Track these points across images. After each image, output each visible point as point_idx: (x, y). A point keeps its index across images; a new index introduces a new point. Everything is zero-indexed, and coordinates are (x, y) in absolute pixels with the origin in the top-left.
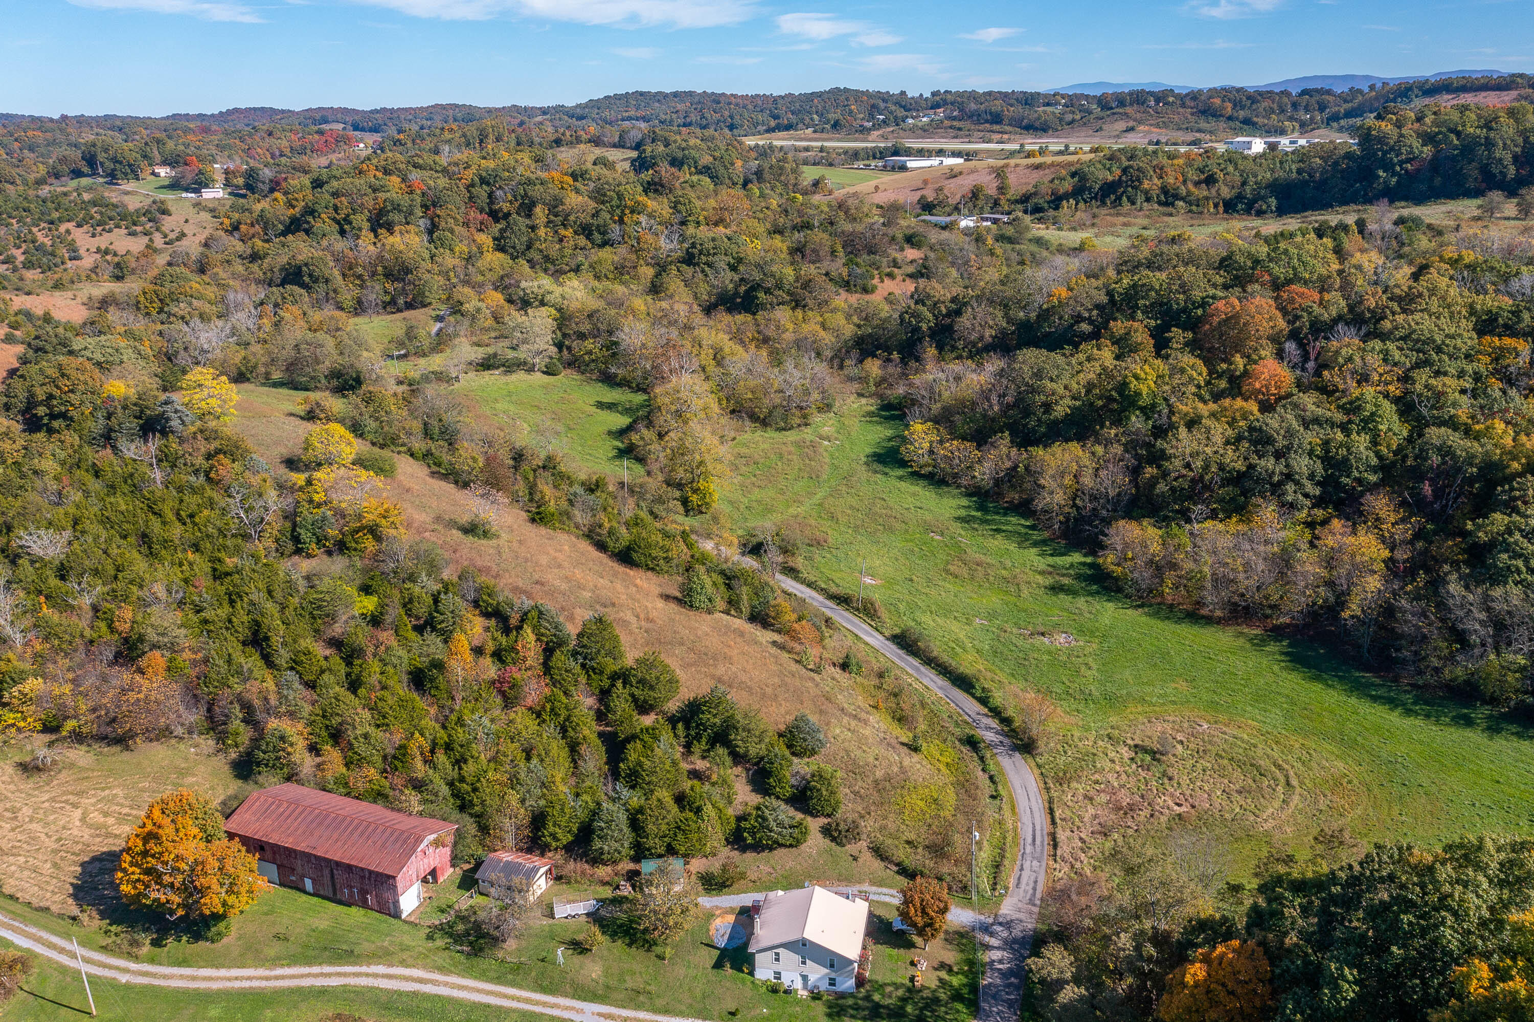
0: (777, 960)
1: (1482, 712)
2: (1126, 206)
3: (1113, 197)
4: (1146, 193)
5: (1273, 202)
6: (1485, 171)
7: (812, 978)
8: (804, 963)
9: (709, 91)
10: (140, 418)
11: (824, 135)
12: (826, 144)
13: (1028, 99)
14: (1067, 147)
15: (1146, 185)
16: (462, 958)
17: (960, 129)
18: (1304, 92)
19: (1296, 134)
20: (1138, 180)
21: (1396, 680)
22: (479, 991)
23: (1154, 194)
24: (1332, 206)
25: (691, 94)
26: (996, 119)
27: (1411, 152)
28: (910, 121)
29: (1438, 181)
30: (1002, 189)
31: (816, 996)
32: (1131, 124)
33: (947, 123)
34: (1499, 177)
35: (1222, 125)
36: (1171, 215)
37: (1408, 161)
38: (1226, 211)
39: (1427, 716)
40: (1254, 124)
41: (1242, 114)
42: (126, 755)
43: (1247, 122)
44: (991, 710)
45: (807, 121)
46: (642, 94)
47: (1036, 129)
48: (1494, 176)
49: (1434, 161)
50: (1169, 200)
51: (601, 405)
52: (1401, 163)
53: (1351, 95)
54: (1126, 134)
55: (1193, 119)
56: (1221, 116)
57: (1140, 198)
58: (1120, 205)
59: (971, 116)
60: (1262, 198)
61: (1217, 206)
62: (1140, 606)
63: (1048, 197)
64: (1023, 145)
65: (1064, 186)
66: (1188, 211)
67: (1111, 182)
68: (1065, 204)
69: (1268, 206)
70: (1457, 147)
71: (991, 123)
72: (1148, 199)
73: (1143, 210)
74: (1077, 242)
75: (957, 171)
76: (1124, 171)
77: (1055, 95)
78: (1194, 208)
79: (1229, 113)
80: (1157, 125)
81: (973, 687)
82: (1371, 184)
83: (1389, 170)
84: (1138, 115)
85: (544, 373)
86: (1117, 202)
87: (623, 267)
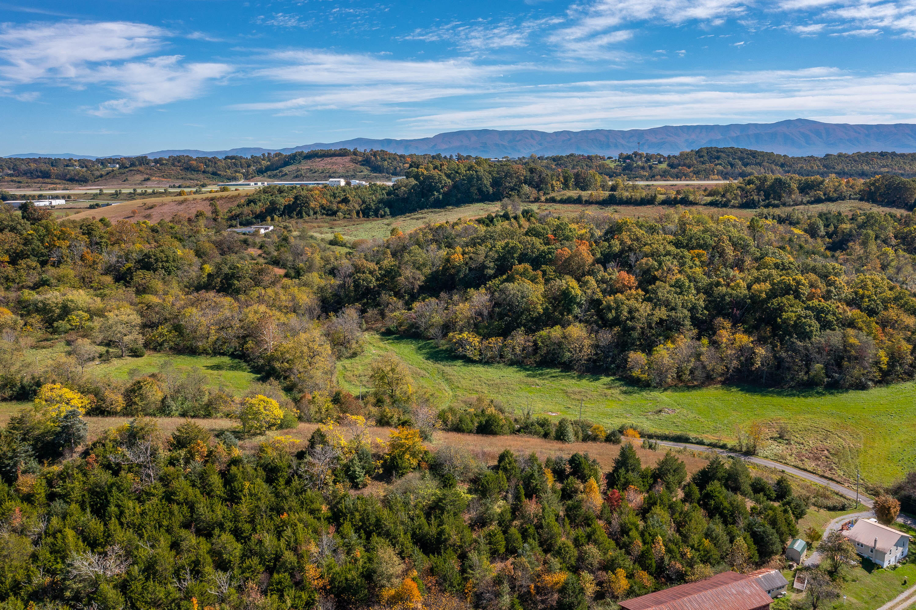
1: (820, 389)
2: (306, 218)
3: (295, 213)
4: (313, 209)
5: (387, 210)
6: (480, 190)
7: (898, 555)
8: (897, 549)
13: (54, 162)
14: (135, 190)
15: (312, 205)
17: (19, 182)
20: (307, 203)
21: (783, 387)
23: (318, 209)
26: (46, 175)
27: (446, 183)
29: (460, 196)
30: (215, 212)
32: (146, 176)
33: (7, 178)
34: (486, 193)
35: (201, 176)
36: (335, 220)
37: (444, 187)
38: (364, 217)
40: (219, 175)
41: (210, 169)
43: (214, 174)
44: (709, 445)
47: (77, 181)
48: (484, 192)
49: (455, 186)
50: (330, 212)
51: (212, 368)
52: (442, 188)
53: (255, 160)
54: (146, 182)
55: (182, 173)
56: (199, 171)
57: (311, 213)
58: (302, 217)
59: (25, 173)
60: (381, 208)
61: (358, 213)
62: (665, 390)
63: (251, 215)
64: (101, 190)
65: (258, 208)
66: (344, 218)
67: (289, 204)
68: (269, 218)
69: (385, 212)
70: (464, 180)
71: (43, 178)
72: (315, 213)
73: (316, 219)
74: (330, 236)
75: (150, 205)
76: (296, 198)
77: (70, 160)
78: (346, 216)
79: (203, 169)
80: (163, 177)
81: (689, 439)
82: (428, 199)
83: (438, 191)
84: (148, 171)
85: (132, 356)
86: (300, 215)
87: (83, 278)
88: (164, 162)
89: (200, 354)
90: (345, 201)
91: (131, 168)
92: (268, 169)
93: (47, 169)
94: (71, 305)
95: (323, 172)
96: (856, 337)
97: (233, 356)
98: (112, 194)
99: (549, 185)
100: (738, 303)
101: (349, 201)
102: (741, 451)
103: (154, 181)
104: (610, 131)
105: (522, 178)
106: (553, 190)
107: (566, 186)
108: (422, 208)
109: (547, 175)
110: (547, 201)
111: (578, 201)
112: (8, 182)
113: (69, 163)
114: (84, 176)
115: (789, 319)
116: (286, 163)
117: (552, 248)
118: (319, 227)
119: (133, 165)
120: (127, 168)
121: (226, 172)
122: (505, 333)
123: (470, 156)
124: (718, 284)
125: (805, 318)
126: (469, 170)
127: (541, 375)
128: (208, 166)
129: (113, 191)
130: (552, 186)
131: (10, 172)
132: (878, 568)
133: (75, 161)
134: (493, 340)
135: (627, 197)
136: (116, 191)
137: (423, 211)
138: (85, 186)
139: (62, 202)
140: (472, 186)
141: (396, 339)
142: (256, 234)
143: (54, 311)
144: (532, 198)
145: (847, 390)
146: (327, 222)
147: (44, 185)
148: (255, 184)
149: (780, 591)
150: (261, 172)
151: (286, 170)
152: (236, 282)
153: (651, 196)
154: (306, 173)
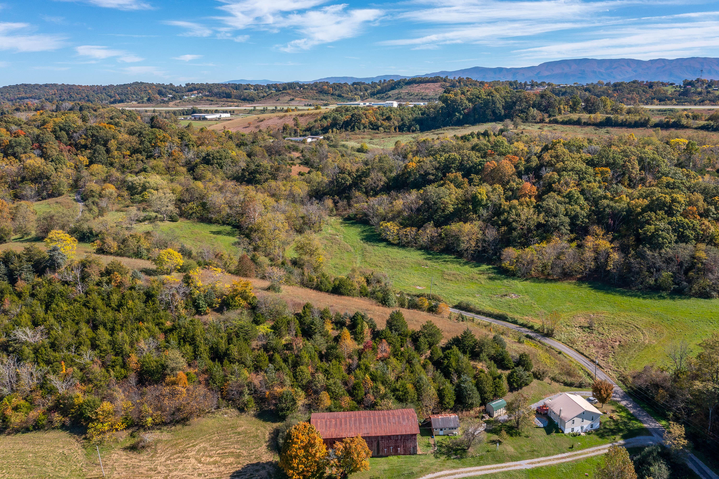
0: (573, 423)
1: (664, 294)
2: (357, 131)
3: (350, 127)
4: (363, 124)
5: (418, 126)
6: (494, 112)
7: (585, 427)
8: (583, 421)
9: (66, 84)
10: (30, 261)
11: (144, 105)
12: (156, 109)
13: (237, 87)
14: (276, 107)
15: (363, 121)
16: (457, 460)
17: (212, 101)
18: (354, 84)
19: (360, 101)
20: (360, 120)
21: (630, 288)
22: (477, 471)
23: (367, 125)
24: (440, 127)
25: (55, 85)
26: (228, 96)
27: (466, 106)
28: (186, 97)
29: (477, 116)
30: (296, 125)
31: (589, 433)
32: (292, 97)
33: (205, 98)
34: (499, 114)
35: (330, 97)
36: (378, 133)
37: (465, 109)
38: (399, 131)
39: (651, 298)
40: (343, 97)
41: (337, 92)
42: (187, 428)
43: (339, 96)
44: (520, 325)
45: (131, 98)
46: (26, 85)
47: (248, 100)
48: (497, 114)
49: (474, 109)
50: (375, 127)
51: (214, 233)
52: (463, 110)
53: (374, 85)
54: (291, 102)
55: (317, 95)
56: (329, 93)
57: (362, 127)
58: (354, 130)
59: (216, 95)
60: (413, 125)
61: (395, 129)
62: (526, 280)
63: (320, 128)
64: (255, 107)
65: (325, 123)
66: (385, 132)
67: (348, 120)
68: (330, 130)
69: (416, 128)
70: (481, 103)
71: (227, 98)
72: (365, 127)
73: (364, 132)
74: (358, 146)
75: (262, 119)
76: (352, 116)
77: (248, 85)
78: (386, 130)
79: (332, 92)
80: (303, 98)
81: (507, 318)
82: (452, 118)
83: (459, 112)
84: (294, 93)
85: (170, 221)
86: (353, 129)
87: (169, 168)
88: (306, 87)
89: (214, 223)
90: (388, 119)
91: (283, 91)
92: (379, 92)
93: (229, 91)
94: (147, 185)
95: (417, 95)
96: (706, 251)
97: (234, 226)
98: (262, 111)
99: (557, 109)
100: (615, 215)
101: (391, 119)
102: (543, 333)
103: (296, 101)
104: (705, 59)
105: (531, 102)
106: (560, 113)
107: (573, 109)
108: (444, 126)
109: (556, 100)
110: (550, 122)
111: (578, 123)
112: (205, 100)
113: (247, 87)
114: (252, 96)
115: (648, 230)
116: (393, 88)
117: (483, 161)
118: (362, 138)
119: (284, 89)
120: (281, 91)
121: (348, 94)
122: (420, 225)
123: (544, 82)
124: (605, 197)
125: (662, 231)
126: (489, 95)
127: (437, 259)
128: (336, 90)
129: (262, 108)
130: (559, 109)
131: (207, 94)
132: (557, 432)
133: (252, 86)
134: (408, 229)
135: (622, 120)
136: (264, 108)
137: (445, 128)
138: (252, 104)
139: (228, 115)
140: (487, 109)
141: (352, 223)
142: (304, 142)
143: (137, 188)
144: (538, 119)
145: (690, 297)
146: (370, 135)
147: (226, 103)
148: (364, 104)
149: (452, 430)
150: (373, 95)
151: (390, 93)
152: (258, 176)
153: (645, 120)
154: (404, 96)
